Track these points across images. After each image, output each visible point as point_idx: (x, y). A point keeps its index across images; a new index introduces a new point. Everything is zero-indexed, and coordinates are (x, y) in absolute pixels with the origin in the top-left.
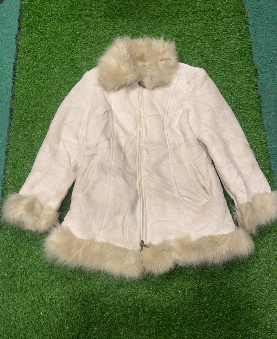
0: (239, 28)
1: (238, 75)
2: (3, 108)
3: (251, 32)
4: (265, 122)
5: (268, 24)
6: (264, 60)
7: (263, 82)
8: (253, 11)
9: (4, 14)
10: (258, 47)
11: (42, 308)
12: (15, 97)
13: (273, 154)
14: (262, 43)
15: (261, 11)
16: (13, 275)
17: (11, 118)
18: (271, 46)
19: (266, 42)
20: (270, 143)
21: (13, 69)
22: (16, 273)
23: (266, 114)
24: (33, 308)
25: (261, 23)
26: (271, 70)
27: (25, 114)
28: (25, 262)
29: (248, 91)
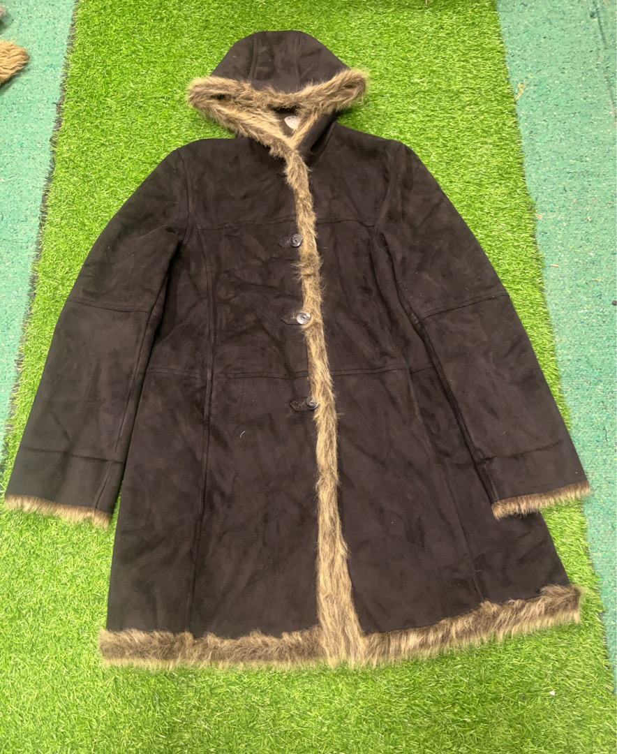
0: (497, 124)
1: (495, 214)
2: (16, 275)
3: (522, 131)
4: (550, 308)
5: (557, 117)
6: (549, 186)
7: (546, 230)
8: (527, 91)
9: (29, 94)
10: (537, 160)
11: (74, 687)
12: (43, 254)
13: (568, 374)
14: (544, 152)
15: (545, 90)
16: (17, 615)
17: (32, 296)
18: (563, 160)
19: (553, 150)
20: (562, 350)
21: (41, 200)
22: (24, 612)
23: (553, 293)
24: (55, 687)
25: (544, 113)
26: (564, 206)
27: (61, 286)
28: (44, 589)
29: (515, 247)
